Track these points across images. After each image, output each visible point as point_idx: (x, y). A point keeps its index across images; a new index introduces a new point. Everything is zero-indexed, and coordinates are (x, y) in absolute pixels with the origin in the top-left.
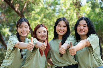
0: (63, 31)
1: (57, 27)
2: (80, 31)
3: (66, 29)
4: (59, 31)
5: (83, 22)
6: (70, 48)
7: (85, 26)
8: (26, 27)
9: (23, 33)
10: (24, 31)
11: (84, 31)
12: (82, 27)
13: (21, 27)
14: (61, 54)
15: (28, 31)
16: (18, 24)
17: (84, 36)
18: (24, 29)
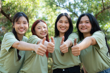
0: (65, 27)
1: (58, 23)
2: (81, 28)
3: (68, 25)
4: (60, 28)
5: (85, 18)
6: (72, 46)
7: (87, 23)
8: (25, 23)
9: (21, 30)
10: (22, 28)
11: (87, 28)
12: (84, 24)
13: (19, 22)
14: (62, 53)
15: (27, 28)
16: (15, 19)
17: (86, 33)
18: (22, 25)
